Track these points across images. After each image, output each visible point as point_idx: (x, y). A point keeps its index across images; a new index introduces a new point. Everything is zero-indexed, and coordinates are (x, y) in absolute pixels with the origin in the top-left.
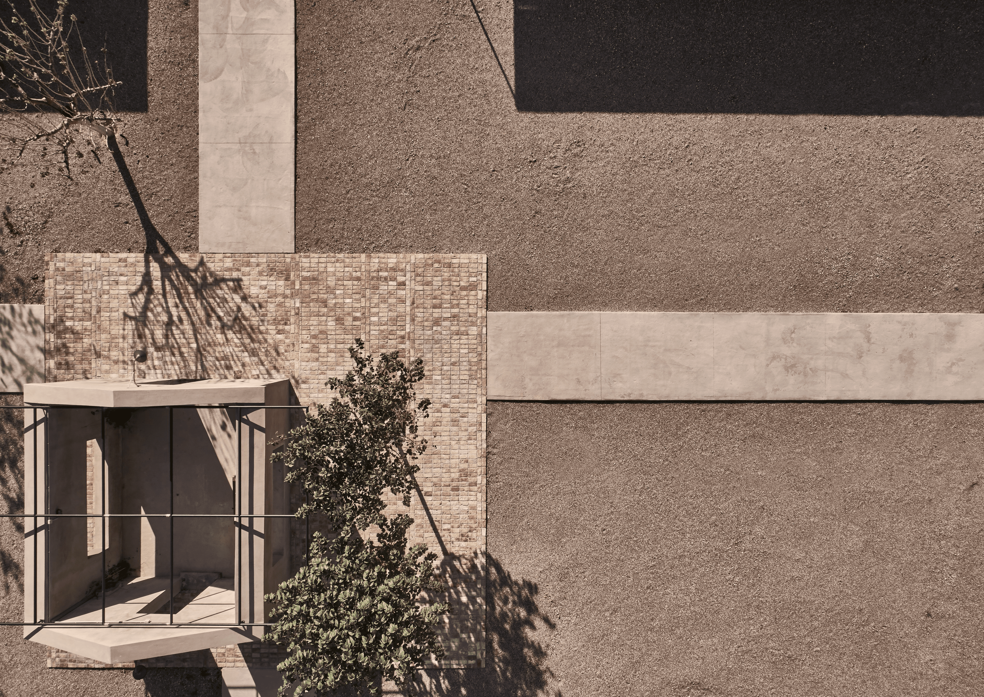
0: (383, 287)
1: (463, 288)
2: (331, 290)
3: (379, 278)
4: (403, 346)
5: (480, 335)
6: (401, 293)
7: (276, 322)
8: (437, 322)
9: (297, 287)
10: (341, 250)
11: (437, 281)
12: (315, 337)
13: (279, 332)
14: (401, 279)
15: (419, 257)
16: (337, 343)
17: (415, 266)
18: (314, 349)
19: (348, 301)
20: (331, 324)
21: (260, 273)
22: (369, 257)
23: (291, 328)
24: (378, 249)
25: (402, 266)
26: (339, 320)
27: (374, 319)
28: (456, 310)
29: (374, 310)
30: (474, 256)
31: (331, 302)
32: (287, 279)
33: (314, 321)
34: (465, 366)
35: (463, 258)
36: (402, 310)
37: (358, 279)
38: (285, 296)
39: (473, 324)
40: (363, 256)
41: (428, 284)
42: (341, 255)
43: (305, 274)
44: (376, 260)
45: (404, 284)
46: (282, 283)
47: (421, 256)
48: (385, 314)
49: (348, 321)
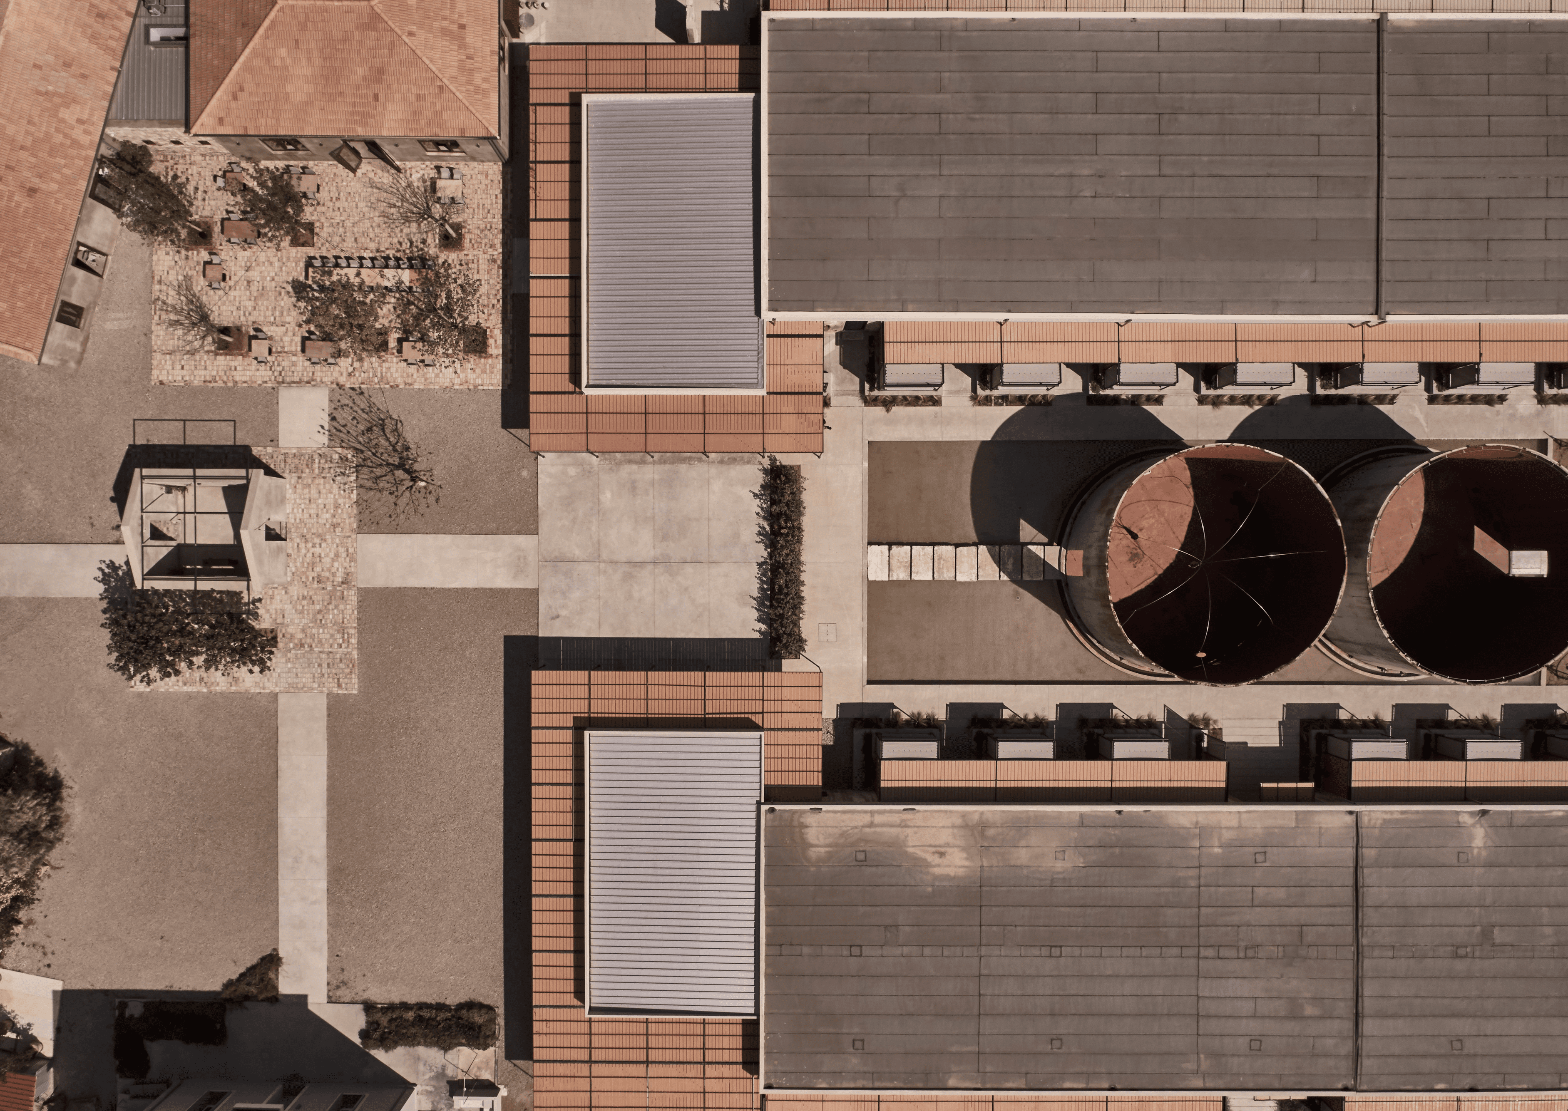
0: (338, 636)
1: (338, 679)
2: (336, 607)
3: (343, 633)
4: (306, 646)
5: (313, 689)
6: (336, 646)
7: (319, 576)
8: (320, 665)
9: (338, 588)
10: (359, 613)
11: (342, 666)
12: (311, 598)
13: (313, 578)
14: (343, 645)
15: (355, 655)
16: (308, 611)
17: (350, 653)
18: (304, 598)
19: (331, 616)
20: (318, 607)
21: (345, 568)
22: (355, 628)
23: (315, 585)
24: (360, 633)
25: (350, 646)
26: (319, 612)
27: (321, 631)
28: (326, 676)
29: (326, 631)
30: (356, 686)
31: (330, 607)
32: (343, 583)
33: (320, 598)
34: (295, 680)
35: (355, 680)
36: (326, 646)
37: (343, 622)
38: (333, 582)
39: (319, 686)
40: (355, 625)
41: (341, 660)
42: (356, 612)
43: (345, 593)
44: (352, 631)
45: (341, 647)
46: (340, 580)
47: (356, 657)
48: (324, 636)
49: (320, 617)
